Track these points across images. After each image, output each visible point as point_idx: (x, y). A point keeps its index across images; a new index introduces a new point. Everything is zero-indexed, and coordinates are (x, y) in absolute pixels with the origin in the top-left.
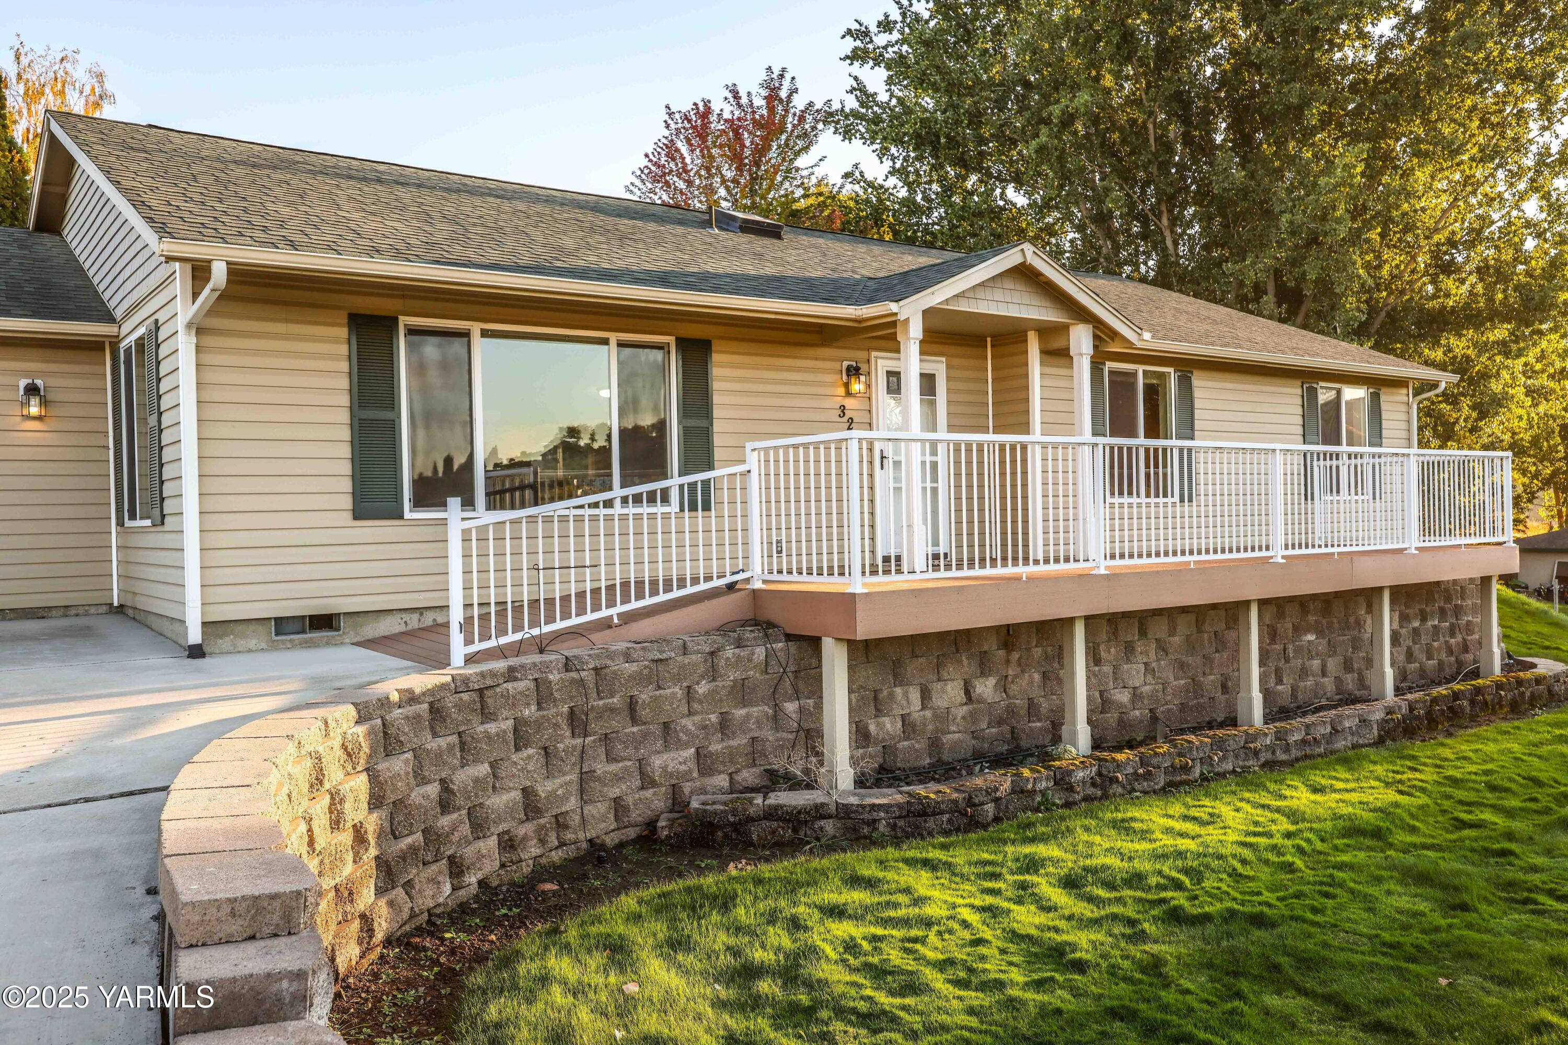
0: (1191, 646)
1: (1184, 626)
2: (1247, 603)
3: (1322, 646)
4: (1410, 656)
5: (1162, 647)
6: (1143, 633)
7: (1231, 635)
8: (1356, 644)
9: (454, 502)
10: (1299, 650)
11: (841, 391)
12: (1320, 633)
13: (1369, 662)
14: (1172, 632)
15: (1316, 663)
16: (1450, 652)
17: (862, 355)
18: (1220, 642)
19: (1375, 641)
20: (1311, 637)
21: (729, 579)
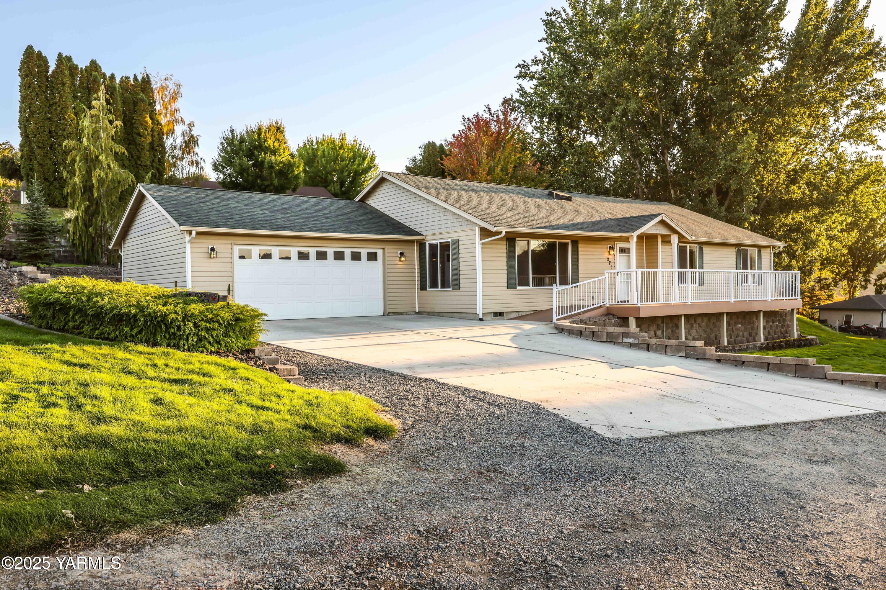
0: (707, 326)
1: (706, 320)
2: (723, 313)
3: (743, 328)
4: (769, 333)
5: (700, 326)
6: (695, 322)
7: (718, 323)
8: (753, 328)
9: (554, 285)
10: (736, 329)
11: (608, 253)
12: (742, 325)
13: (757, 334)
14: (703, 321)
15: (741, 333)
16: (782, 333)
17: (613, 243)
18: (715, 325)
19: (758, 328)
20: (740, 326)
21: (600, 305)
